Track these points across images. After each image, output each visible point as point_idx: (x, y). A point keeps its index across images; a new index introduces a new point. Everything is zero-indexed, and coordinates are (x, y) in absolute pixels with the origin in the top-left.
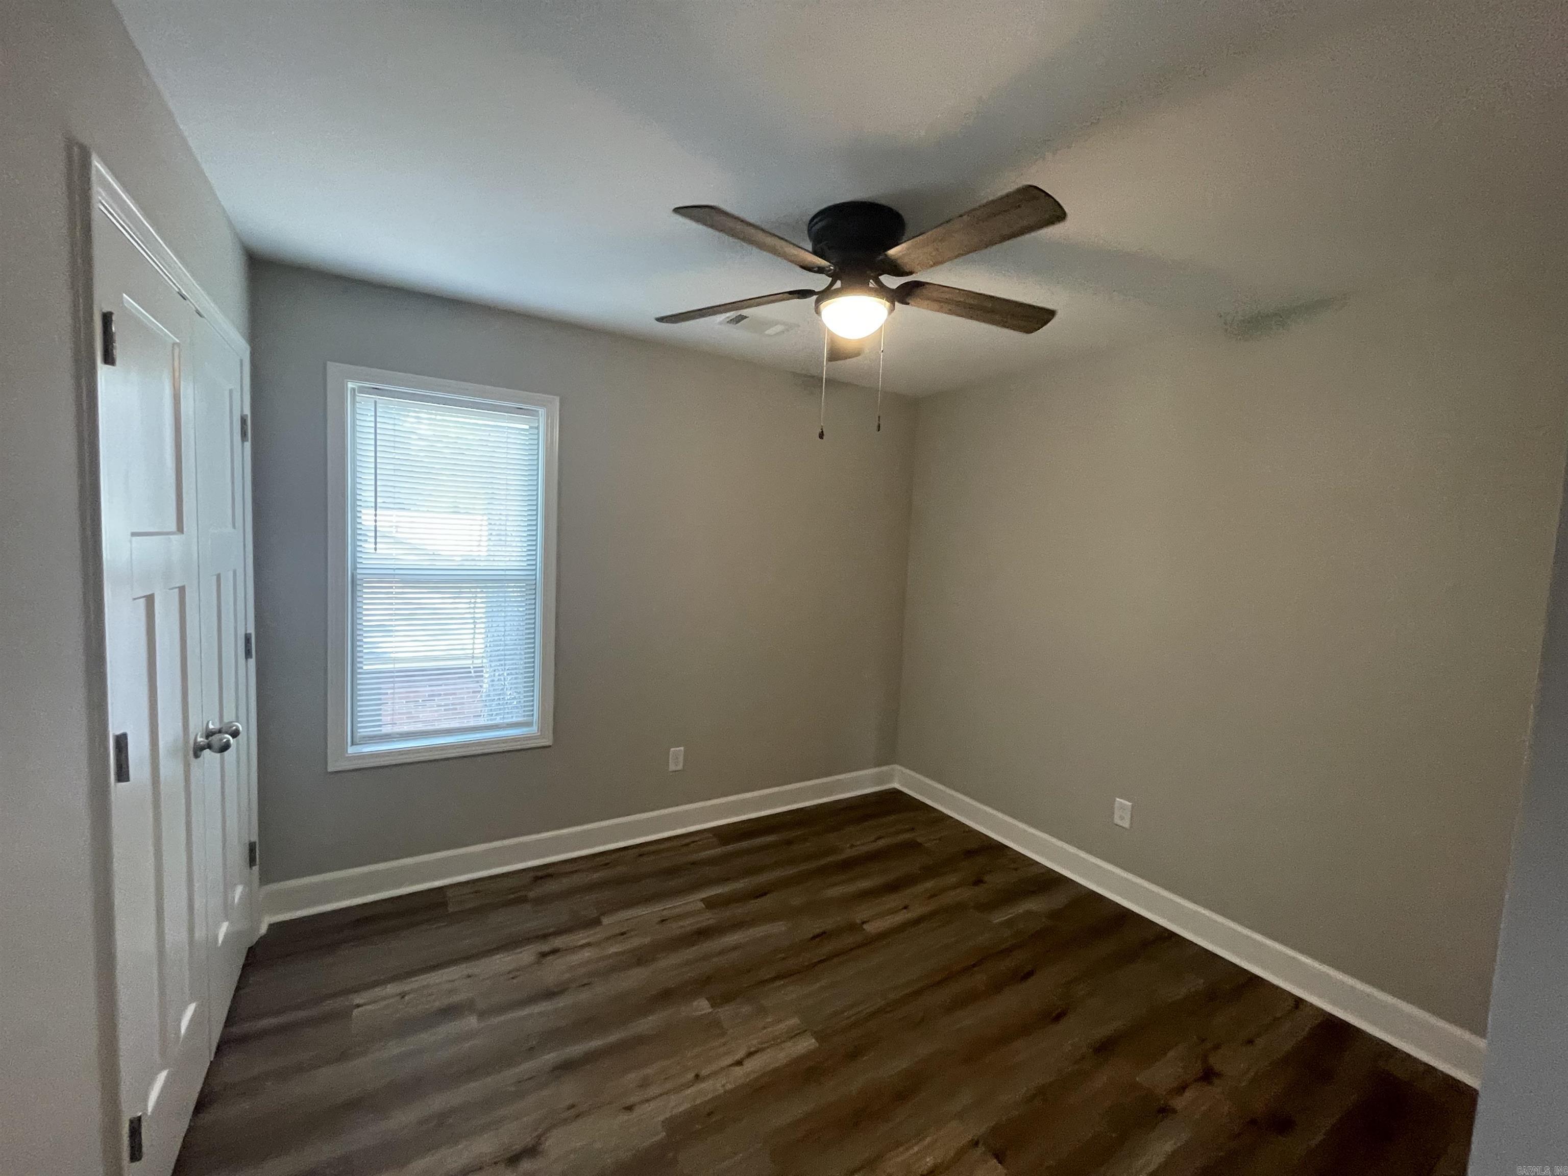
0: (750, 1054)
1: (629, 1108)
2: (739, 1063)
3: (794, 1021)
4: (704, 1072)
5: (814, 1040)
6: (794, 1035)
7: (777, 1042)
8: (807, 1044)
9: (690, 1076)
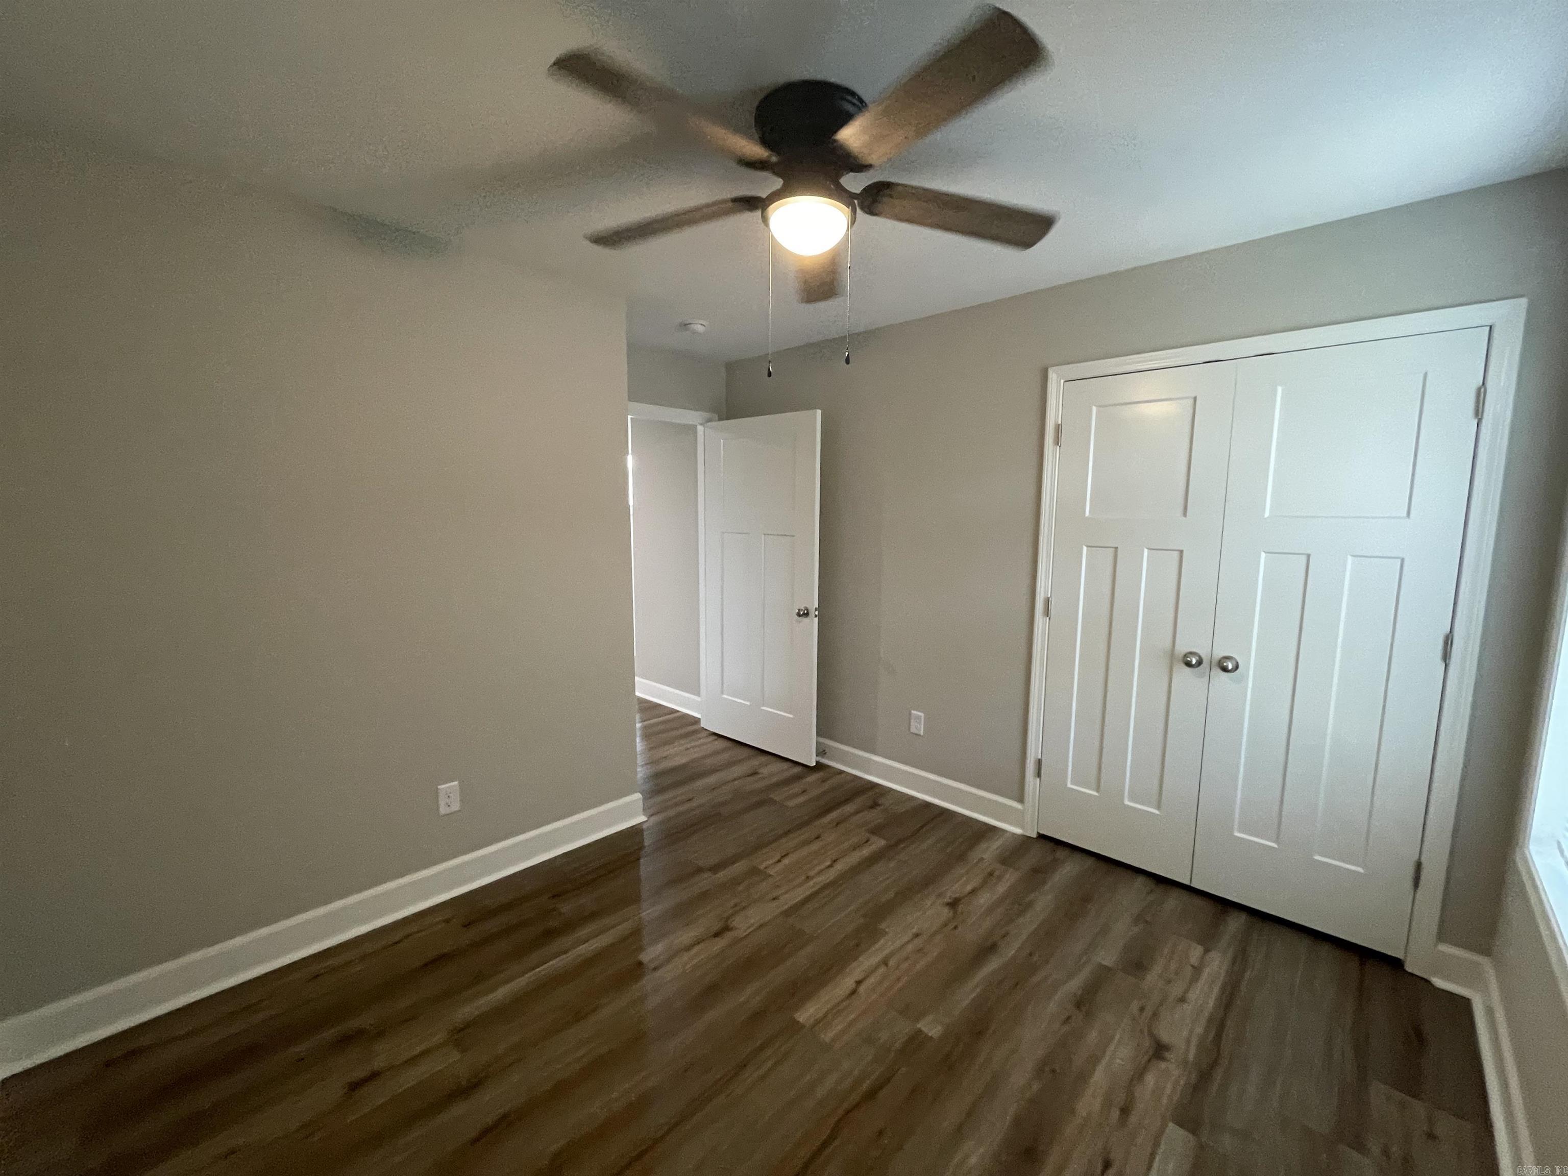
0: (854, 992)
1: (917, 935)
2: (859, 983)
3: (827, 1036)
4: (882, 970)
5: (801, 1020)
6: (822, 1021)
7: (836, 1010)
8: (806, 1014)
9: (892, 963)
